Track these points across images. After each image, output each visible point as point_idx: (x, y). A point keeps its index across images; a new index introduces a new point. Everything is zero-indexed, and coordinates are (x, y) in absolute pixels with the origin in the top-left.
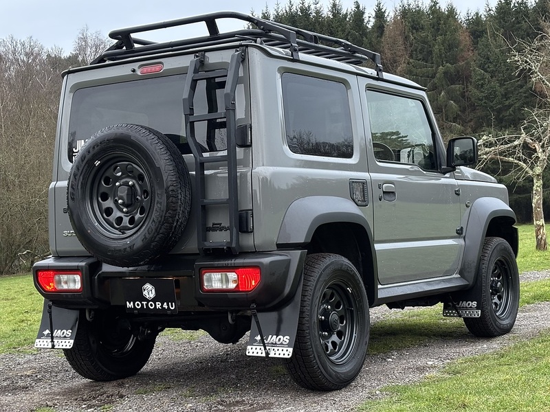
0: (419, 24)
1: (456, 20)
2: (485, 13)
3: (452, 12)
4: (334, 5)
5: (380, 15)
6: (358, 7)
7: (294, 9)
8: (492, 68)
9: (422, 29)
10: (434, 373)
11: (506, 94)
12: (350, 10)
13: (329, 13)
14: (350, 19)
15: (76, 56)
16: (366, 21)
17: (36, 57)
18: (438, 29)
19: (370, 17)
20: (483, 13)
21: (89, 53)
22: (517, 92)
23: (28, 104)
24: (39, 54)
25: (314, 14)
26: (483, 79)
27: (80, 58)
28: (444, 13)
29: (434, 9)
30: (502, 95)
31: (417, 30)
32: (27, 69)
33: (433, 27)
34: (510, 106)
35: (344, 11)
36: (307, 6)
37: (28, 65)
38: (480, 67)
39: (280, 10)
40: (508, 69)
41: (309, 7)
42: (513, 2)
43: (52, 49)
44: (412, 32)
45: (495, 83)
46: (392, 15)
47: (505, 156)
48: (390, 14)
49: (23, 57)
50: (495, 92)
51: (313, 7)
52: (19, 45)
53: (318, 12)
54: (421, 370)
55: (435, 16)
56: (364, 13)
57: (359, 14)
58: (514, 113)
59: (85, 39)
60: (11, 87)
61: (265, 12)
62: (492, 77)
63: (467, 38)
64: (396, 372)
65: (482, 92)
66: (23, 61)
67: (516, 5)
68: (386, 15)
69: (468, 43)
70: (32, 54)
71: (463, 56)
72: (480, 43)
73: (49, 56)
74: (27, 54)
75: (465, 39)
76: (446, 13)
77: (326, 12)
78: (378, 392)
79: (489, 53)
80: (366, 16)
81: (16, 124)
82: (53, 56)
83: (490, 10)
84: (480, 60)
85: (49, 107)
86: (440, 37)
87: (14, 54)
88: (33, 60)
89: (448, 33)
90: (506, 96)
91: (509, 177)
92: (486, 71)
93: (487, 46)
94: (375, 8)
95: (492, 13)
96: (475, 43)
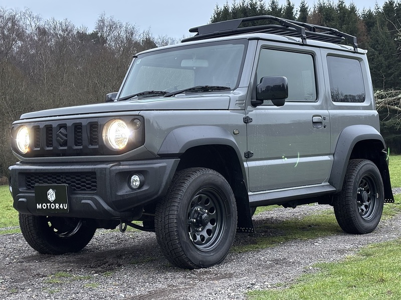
0: (330, 17)
1: (356, 15)
2: (375, 10)
3: (353, 9)
4: (273, 2)
5: (304, 10)
6: (289, 4)
7: (245, 4)
8: (380, 47)
9: (333, 20)
10: (351, 255)
11: (389, 66)
12: (283, 6)
13: (270, 8)
14: (283, 12)
15: (96, 33)
16: (294, 14)
17: (69, 33)
18: (344, 21)
19: (297, 11)
20: (373, 10)
21: (105, 30)
22: (396, 65)
23: (63, 64)
24: (71, 31)
25: (259, 8)
26: (373, 55)
27: (99, 35)
28: (347, 10)
29: (341, 7)
30: (386, 66)
31: (329, 21)
32: (64, 40)
33: (340, 19)
34: (391, 74)
35: (279, 7)
36: (254, 2)
37: (63, 38)
38: (371, 47)
39: (236, 4)
40: (390, 49)
41: (256, 3)
42: (395, 3)
43: (80, 27)
44: (326, 22)
45: (381, 58)
46: (312, 10)
47: (392, 105)
48: (311, 10)
49: (61, 32)
50: (381, 64)
51: (258, 3)
52: (58, 24)
53: (262, 7)
54: (341, 252)
55: (342, 11)
56: (293, 8)
57: (290, 9)
58: (394, 78)
59: (103, 21)
60: (52, 52)
61: (225, 6)
62: (379, 54)
63: (363, 27)
64: (323, 253)
65: (373, 64)
66: (60, 35)
67: (397, 5)
68: (308, 10)
69: (364, 30)
70: (67, 30)
71: (360, 39)
72: (372, 30)
73: (78, 32)
74: (63, 31)
75: (362, 28)
76: (349, 9)
77: (268, 7)
78: (311, 268)
79: (378, 38)
80: (294, 11)
81: (54, 77)
82: (81, 32)
83: (378, 8)
84: (371, 42)
85: (77, 67)
86: (345, 26)
87: (55, 30)
88: (68, 34)
89: (351, 23)
90: (389, 67)
91: (390, 122)
92: (376, 50)
93: (377, 32)
94: (300, 5)
95: (380, 10)
96: (369, 31)
